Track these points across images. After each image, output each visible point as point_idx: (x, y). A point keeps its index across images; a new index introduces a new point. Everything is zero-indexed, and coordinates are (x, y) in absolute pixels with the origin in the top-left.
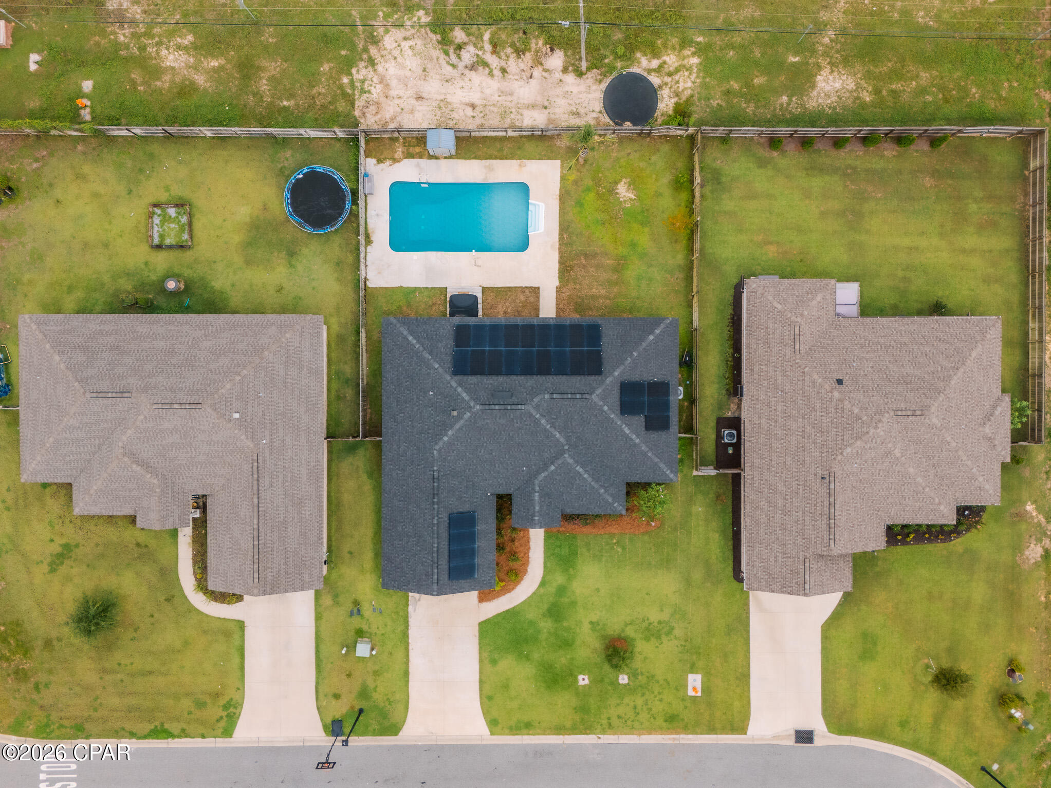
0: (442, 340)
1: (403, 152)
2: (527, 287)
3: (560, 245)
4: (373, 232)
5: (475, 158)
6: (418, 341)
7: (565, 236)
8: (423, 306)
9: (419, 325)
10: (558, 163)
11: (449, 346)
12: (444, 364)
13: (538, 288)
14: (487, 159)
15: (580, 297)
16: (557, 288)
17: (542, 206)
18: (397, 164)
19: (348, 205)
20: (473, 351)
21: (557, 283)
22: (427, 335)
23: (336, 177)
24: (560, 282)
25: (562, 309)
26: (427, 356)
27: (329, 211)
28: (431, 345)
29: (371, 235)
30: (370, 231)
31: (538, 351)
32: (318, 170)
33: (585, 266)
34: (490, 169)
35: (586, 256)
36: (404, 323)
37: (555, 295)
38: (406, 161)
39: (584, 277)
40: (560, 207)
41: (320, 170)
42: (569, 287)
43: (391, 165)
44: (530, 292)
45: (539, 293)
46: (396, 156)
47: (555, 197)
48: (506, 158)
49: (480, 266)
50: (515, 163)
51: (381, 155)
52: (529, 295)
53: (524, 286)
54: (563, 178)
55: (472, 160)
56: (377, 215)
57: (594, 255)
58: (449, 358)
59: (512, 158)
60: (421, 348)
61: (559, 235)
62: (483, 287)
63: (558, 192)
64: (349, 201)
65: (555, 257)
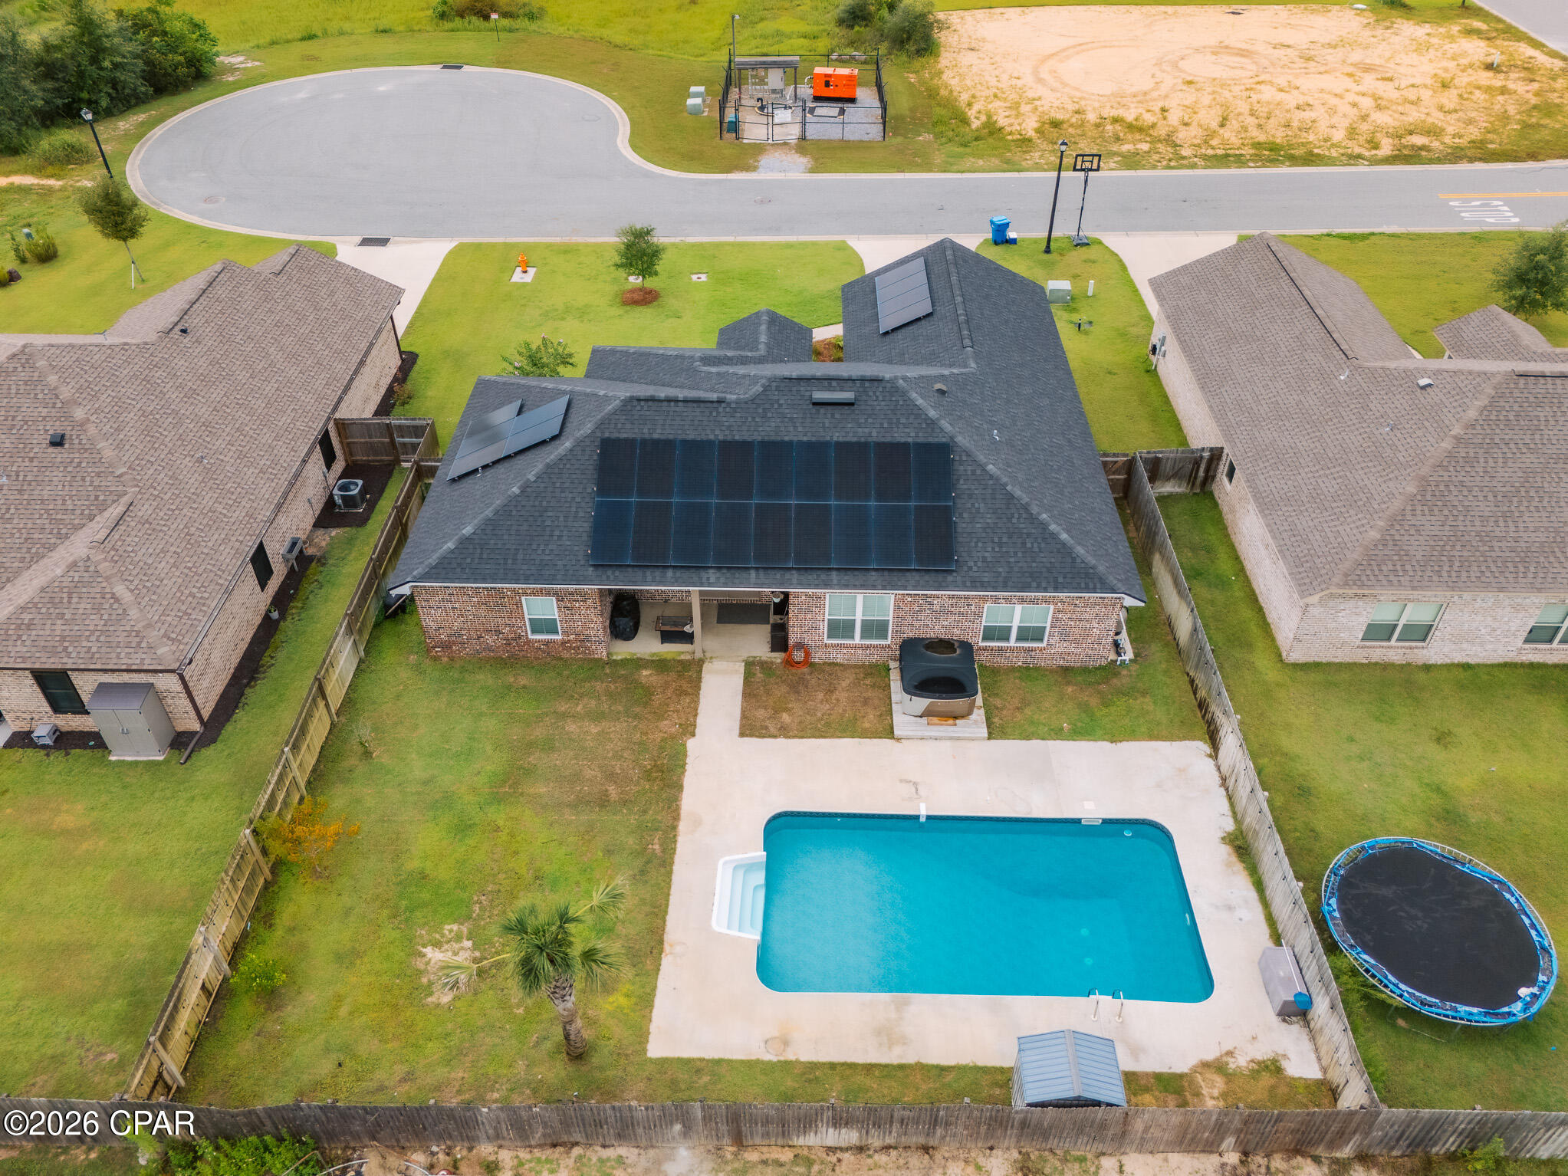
0: (984, 529)
1: (1198, 1094)
2: (775, 737)
3: (674, 828)
4: (1229, 865)
5: (943, 1070)
6: (1044, 526)
7: (657, 847)
8: (1047, 705)
9: (1049, 571)
10: (656, 1049)
11: (965, 515)
12: (974, 473)
13: (742, 735)
14: (902, 1067)
15: (636, 717)
16: (693, 735)
17: (719, 923)
18: (1210, 1056)
19: (1332, 906)
20: (907, 497)
21: (691, 744)
23: (1401, 986)
24: (684, 745)
25: (681, 693)
26: (1018, 493)
27: (1387, 892)
28: (1010, 519)
29: (1234, 858)
30: (1239, 867)
31: (749, 496)
32: (1475, 1010)
33: (611, 777)
34: (886, 1034)
35: (603, 802)
37: (700, 720)
38: (1182, 1067)
39: (618, 756)
40: (664, 921)
41: (1468, 1009)
42: (658, 736)
43: (1230, 1053)
44: (766, 728)
45: (742, 727)
46: (1219, 1083)
47: (678, 949)
48: (833, 1066)
49: (901, 781)
50: (804, 1052)
51: (1273, 1088)
52: (767, 723)
53: (781, 741)
54: (646, 1001)
55: (952, 1063)
56: (1230, 908)
57: (580, 803)
58: (962, 485)
59: (814, 1066)
60: (1035, 510)
61: (674, 849)
62: (893, 738)
63: (666, 962)
64: (1333, 918)
65: (688, 801)
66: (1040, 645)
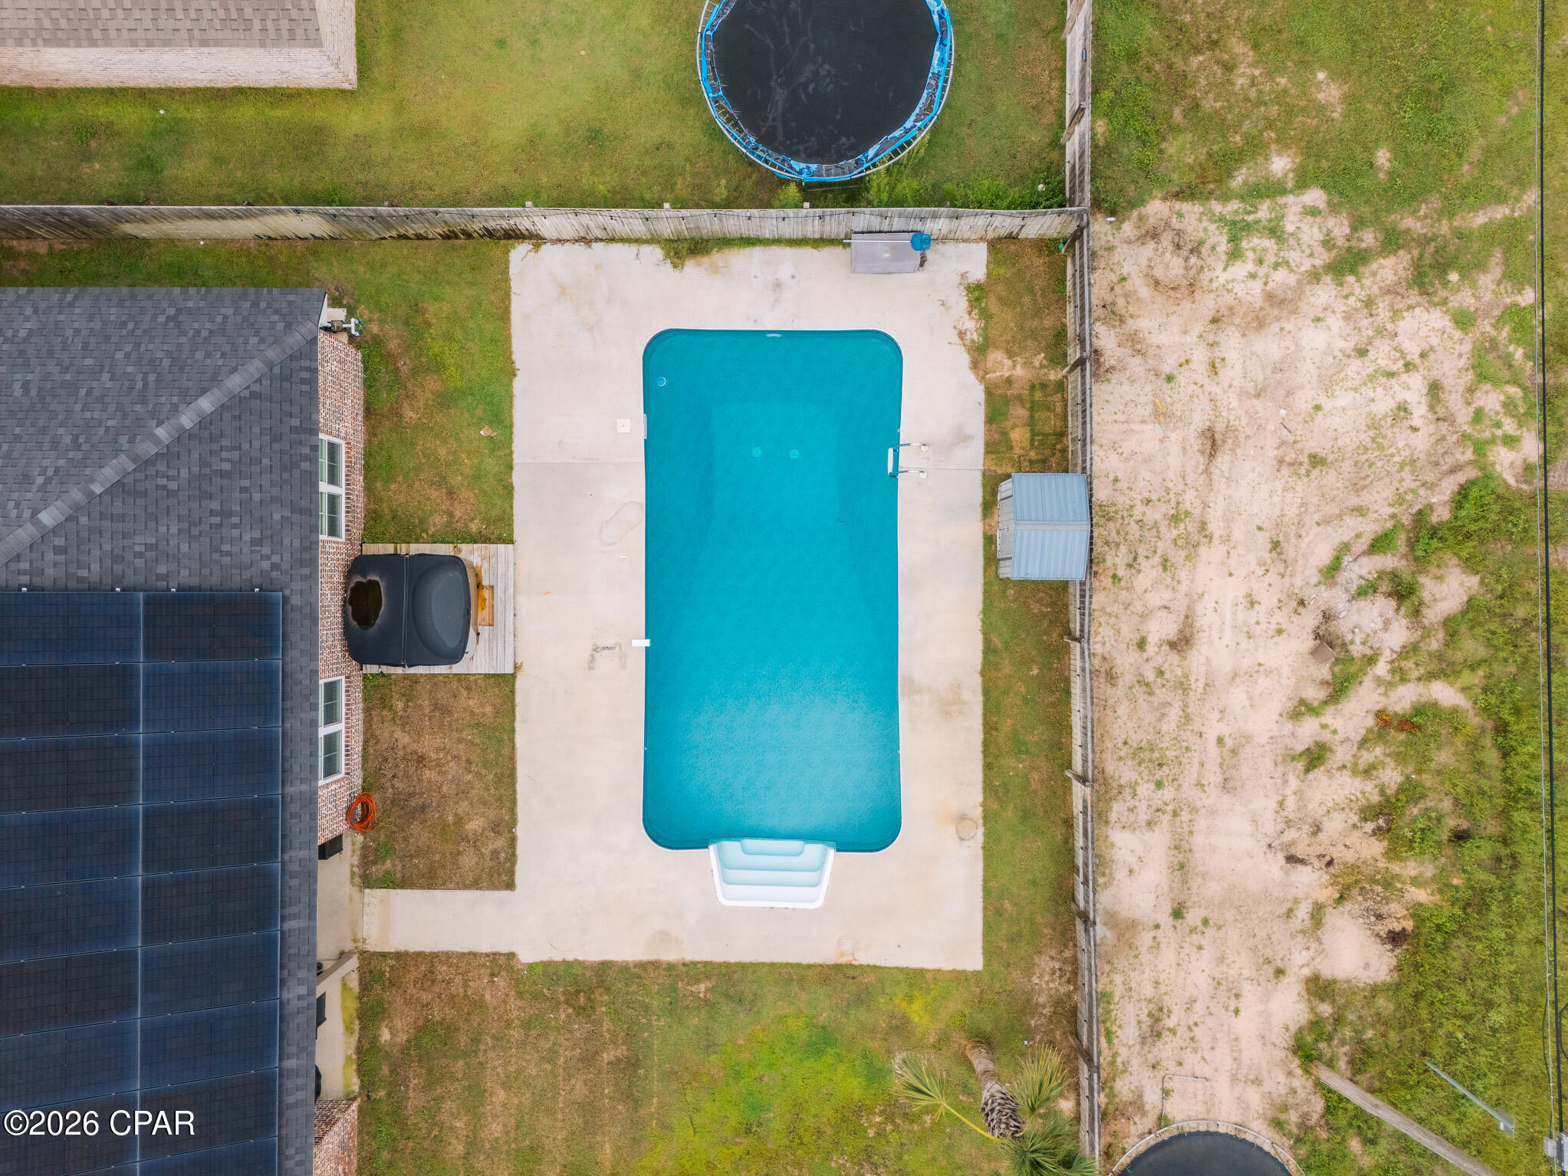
0: (192, 538)
1: (1009, 381)
2: (513, 841)
3: (671, 967)
4: (715, 270)
5: (989, 649)
6: (183, 437)
7: (702, 987)
8: (442, 452)
9: (276, 438)
10: (973, 960)
11: (162, 569)
12: (58, 550)
13: (510, 885)
14: (986, 692)
15: (475, 1040)
16: (511, 956)
17: (815, 898)
18: (965, 359)
19: (804, 170)
20: (126, 675)
21: (528, 956)
22: (223, 474)
23: (908, 124)
24: (531, 967)
25: (429, 978)
26: (109, 474)
27: (780, 96)
28: (170, 493)
29: (705, 260)
30: (717, 257)
31: (129, 957)
32: (937, 54)
33: (588, 1060)
34: (948, 707)
35: (631, 1065)
36: (283, 378)
37: (485, 948)
38: (978, 392)
39: (551, 1056)
40: (810, 966)
41: (935, 61)
42: (514, 1003)
43: (961, 335)
44: (495, 853)
45: (494, 887)
46: (996, 356)
47: (847, 946)
48: (988, 767)
49: (591, 668)
50: (973, 798)
51: (1000, 299)
52: (487, 851)
53: (520, 831)
54: (915, 979)
55: (980, 637)
56: (778, 286)
57: (632, 1098)
58: (93, 571)
59: (988, 787)
60: (147, 449)
61: (706, 964)
62: (513, 676)
63: (863, 959)
64: (818, 173)
65: (628, 950)
66: (343, 450)
